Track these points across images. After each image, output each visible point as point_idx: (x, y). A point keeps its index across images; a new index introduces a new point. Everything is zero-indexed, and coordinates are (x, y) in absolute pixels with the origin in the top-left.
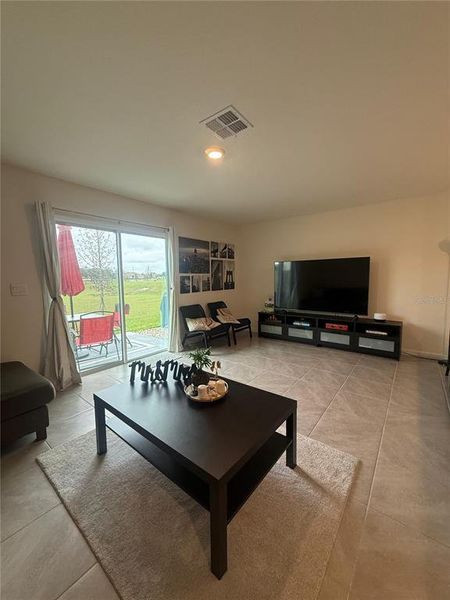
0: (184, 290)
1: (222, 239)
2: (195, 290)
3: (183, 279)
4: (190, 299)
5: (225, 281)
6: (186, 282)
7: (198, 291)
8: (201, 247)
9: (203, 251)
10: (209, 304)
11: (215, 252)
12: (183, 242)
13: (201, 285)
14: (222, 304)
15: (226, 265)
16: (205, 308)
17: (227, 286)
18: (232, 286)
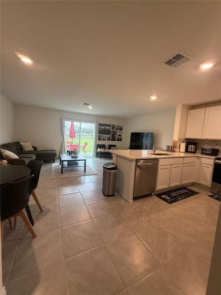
0: (100, 139)
1: (116, 124)
2: (104, 140)
3: (99, 136)
4: (101, 143)
5: (117, 138)
6: (101, 137)
7: (105, 140)
9: (108, 128)
10: (109, 145)
11: (113, 128)
12: (100, 125)
13: (106, 139)
14: (114, 146)
15: (118, 132)
16: (107, 146)
17: (118, 140)
18: (121, 140)
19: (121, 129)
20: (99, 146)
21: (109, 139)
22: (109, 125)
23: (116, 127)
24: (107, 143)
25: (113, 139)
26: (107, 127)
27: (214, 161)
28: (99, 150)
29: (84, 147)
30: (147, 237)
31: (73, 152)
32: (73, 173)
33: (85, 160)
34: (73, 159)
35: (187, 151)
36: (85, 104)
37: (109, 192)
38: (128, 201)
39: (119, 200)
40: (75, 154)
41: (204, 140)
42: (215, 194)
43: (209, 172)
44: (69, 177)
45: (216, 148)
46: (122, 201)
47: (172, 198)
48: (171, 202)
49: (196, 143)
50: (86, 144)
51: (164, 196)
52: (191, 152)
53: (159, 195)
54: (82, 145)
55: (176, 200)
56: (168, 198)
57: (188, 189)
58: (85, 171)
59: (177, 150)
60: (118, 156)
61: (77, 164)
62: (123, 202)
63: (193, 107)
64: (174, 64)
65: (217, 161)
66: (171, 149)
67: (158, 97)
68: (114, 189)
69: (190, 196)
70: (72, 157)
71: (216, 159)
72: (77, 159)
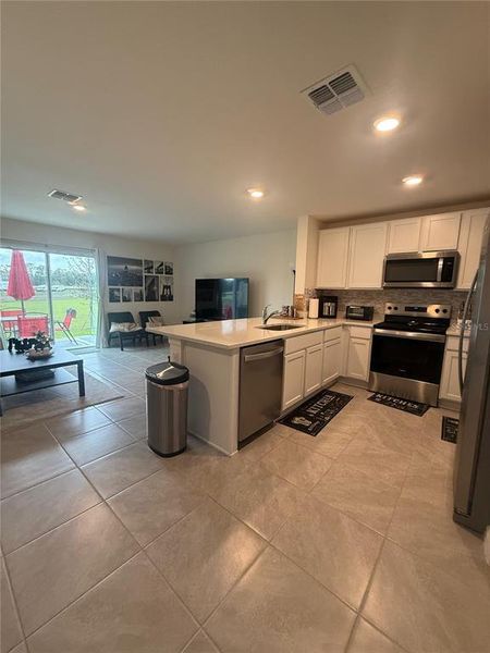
0: (113, 299)
1: (156, 258)
2: (125, 300)
3: (112, 291)
4: (119, 307)
5: (161, 293)
6: (116, 293)
7: (129, 301)
8: (133, 265)
9: (135, 267)
10: (140, 313)
11: (149, 269)
12: (112, 260)
13: (133, 297)
14: (155, 314)
15: (163, 280)
16: (136, 316)
17: (164, 298)
18: (171, 298)
19: (169, 271)
20: (113, 317)
21: (139, 298)
22: (138, 262)
23: (156, 266)
24: (136, 308)
25: (151, 297)
26: (130, 267)
27: (373, 331)
28: (114, 328)
29: (67, 324)
30: (302, 545)
31: (32, 341)
32: (40, 406)
33: (80, 363)
34: (37, 364)
35: (321, 315)
36: (59, 194)
37: (171, 445)
38: (226, 455)
39: (204, 458)
40: (42, 346)
41: (347, 292)
42: (377, 393)
43: (364, 352)
44: (30, 424)
45: (368, 305)
46: (212, 459)
47: (313, 420)
48: (315, 432)
49: (336, 298)
50: (72, 313)
51: (297, 419)
52: (329, 317)
53: (287, 421)
54: (59, 316)
55: (323, 424)
56: (307, 423)
57: (331, 393)
58: (82, 393)
59: (303, 314)
60: (185, 342)
61: (52, 376)
62: (214, 461)
63: (327, 224)
64: (329, 102)
65: (378, 330)
66: (292, 312)
67: (266, 192)
68: (186, 433)
69: (340, 408)
70: (32, 359)
71: (375, 327)
72: (52, 362)
